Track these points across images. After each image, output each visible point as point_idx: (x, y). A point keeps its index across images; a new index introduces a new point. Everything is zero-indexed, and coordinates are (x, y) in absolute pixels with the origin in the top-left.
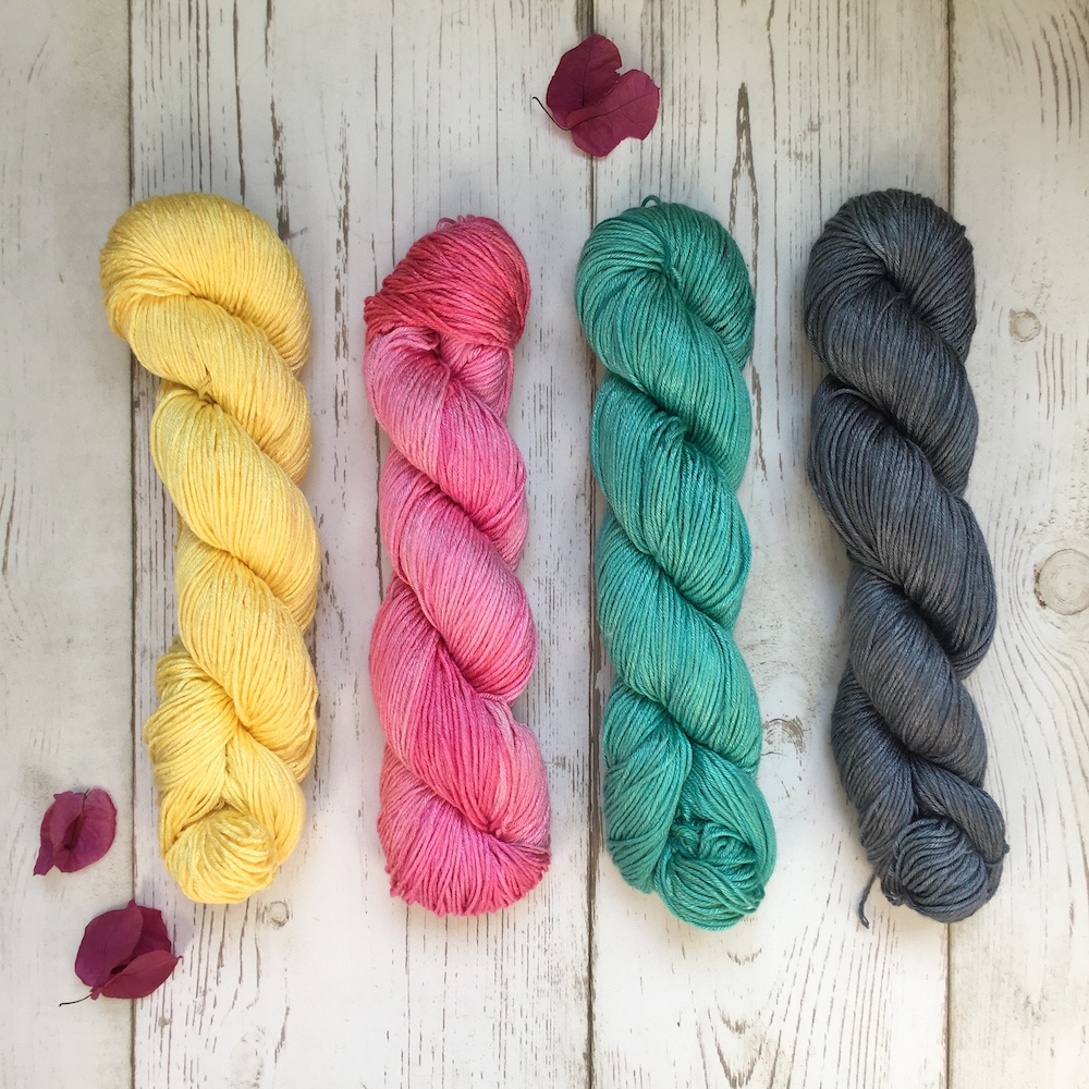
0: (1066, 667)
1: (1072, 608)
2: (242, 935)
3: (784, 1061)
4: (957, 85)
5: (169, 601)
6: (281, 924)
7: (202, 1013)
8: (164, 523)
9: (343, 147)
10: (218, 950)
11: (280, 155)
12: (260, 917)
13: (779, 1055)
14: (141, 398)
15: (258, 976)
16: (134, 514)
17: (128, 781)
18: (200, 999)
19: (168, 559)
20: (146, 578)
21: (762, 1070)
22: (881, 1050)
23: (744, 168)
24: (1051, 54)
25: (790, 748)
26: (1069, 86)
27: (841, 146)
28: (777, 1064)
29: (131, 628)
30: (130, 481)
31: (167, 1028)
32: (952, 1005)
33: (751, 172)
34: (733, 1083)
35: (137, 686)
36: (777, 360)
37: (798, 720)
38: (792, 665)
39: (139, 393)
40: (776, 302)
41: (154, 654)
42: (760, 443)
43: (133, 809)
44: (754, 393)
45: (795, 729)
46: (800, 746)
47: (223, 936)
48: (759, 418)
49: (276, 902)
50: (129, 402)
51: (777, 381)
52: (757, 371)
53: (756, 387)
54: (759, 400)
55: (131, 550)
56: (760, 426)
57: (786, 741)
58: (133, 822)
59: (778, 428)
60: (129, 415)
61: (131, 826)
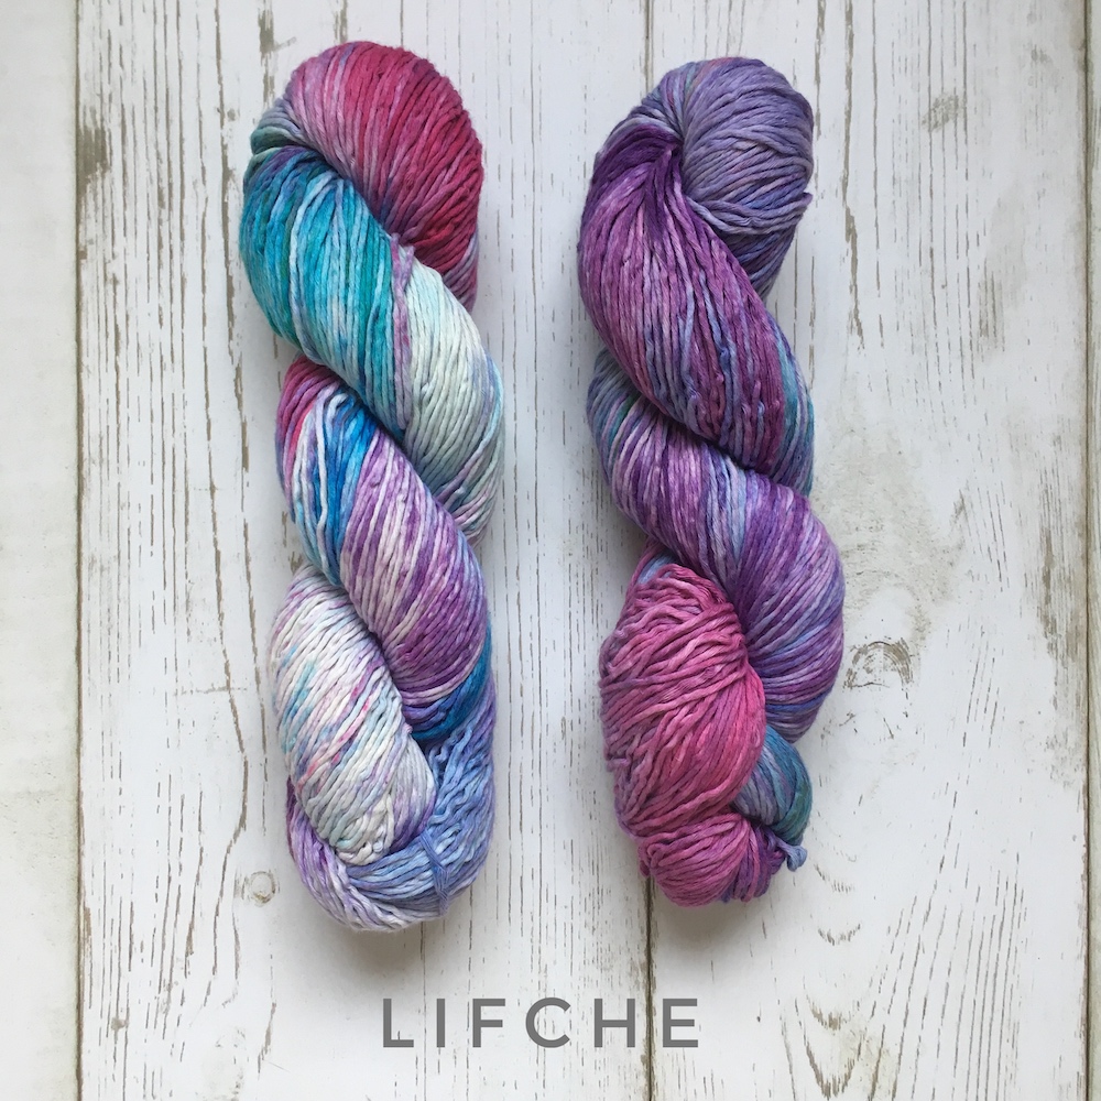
2: (217, 914)
3: (888, 1063)
5: (123, 500)
6: (265, 900)
7: (166, 1012)
8: (118, 403)
10: (187, 934)
12: (239, 890)
13: (883, 1055)
14: (89, 247)
15: (237, 966)
16: (79, 392)
17: (73, 726)
18: (164, 995)
19: (123, 448)
20: (95, 470)
21: (861, 1074)
22: (1007, 1046)
25: (893, 677)
28: (880, 1066)
29: (75, 532)
30: (74, 351)
31: (121, 1032)
32: (1093, 988)
34: (827, 1092)
35: (83, 605)
36: (876, 200)
37: (904, 643)
38: (896, 576)
39: (86, 241)
40: (875, 127)
41: (106, 566)
42: (856, 302)
43: (79, 758)
44: (847, 240)
45: (899, 653)
46: (906, 674)
47: (193, 916)
48: (854, 271)
49: (259, 873)
50: (74, 252)
51: (877, 225)
52: (852, 214)
53: (851, 233)
54: (854, 248)
55: (76, 437)
56: (855, 280)
57: (889, 670)
58: (79, 775)
59: (879, 283)
60: (74, 269)
61: (76, 780)
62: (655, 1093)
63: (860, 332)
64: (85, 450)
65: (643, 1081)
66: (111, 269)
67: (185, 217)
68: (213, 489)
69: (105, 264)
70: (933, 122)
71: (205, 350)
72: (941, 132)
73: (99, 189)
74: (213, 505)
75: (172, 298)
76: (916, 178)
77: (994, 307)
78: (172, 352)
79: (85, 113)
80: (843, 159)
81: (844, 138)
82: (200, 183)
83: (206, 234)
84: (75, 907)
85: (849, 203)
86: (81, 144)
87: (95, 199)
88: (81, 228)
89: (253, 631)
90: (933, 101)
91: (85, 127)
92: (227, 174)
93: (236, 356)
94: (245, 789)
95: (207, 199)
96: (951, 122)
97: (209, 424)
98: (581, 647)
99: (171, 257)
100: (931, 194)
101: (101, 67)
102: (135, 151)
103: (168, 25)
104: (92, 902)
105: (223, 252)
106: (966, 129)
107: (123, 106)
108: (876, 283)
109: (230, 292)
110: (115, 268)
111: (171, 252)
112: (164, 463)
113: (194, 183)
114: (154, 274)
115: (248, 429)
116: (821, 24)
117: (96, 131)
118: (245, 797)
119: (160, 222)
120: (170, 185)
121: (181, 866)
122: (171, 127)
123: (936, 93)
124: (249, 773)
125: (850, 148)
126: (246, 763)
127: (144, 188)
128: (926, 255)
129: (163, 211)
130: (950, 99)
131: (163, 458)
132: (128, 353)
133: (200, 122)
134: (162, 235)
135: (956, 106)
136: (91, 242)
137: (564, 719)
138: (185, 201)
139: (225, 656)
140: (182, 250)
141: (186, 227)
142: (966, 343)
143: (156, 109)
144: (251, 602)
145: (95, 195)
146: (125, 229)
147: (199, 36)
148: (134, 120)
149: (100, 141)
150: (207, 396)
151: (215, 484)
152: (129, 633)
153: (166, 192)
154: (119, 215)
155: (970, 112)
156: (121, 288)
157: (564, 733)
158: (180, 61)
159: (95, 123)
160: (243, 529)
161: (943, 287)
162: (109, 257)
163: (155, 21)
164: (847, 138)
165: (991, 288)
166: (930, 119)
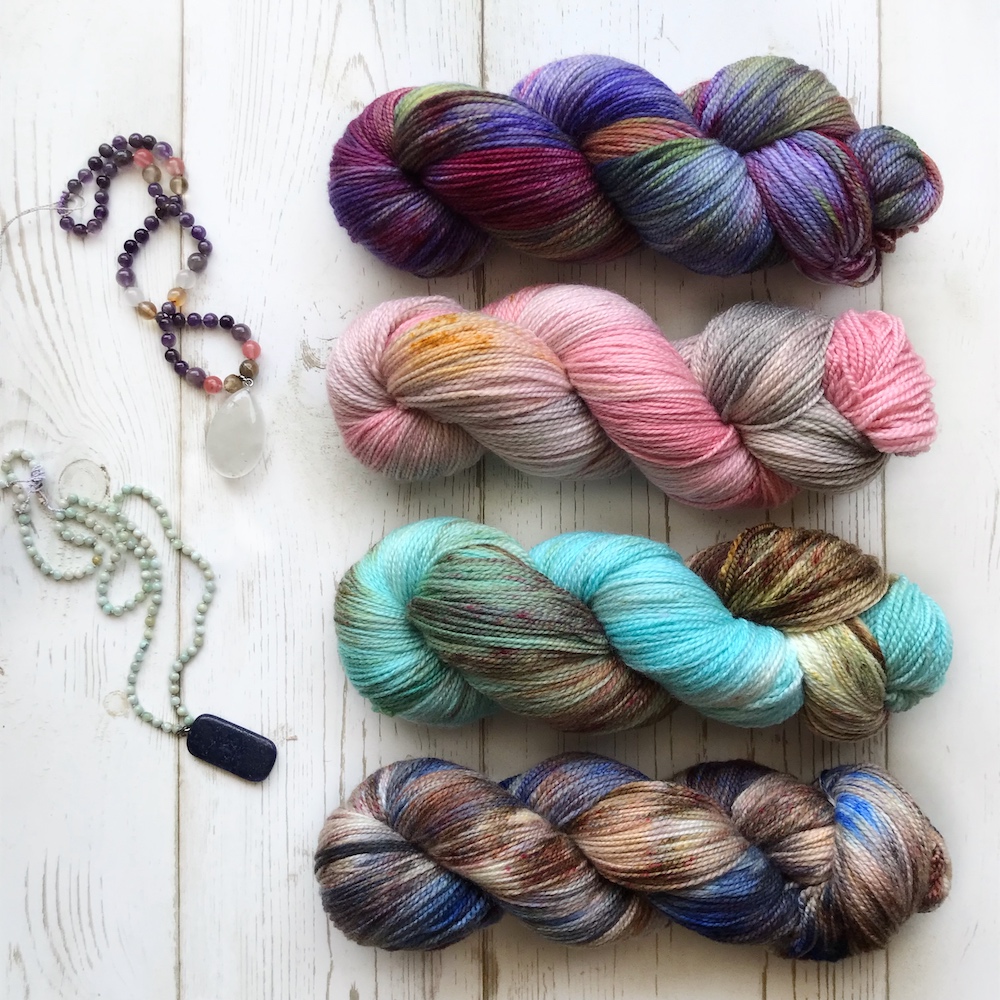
0: (85, 416)
1: (80, 465)
3: (318, 79)
4: (173, 910)
13: (322, 84)
21: (337, 70)
22: (237, 91)
24: (94, 936)
25: (314, 344)
26: (79, 909)
27: (270, 861)
28: (324, 76)
31: (851, 95)
32: (179, 131)
34: (361, 58)
45: (310, 362)
46: (305, 347)
55: (886, 511)
62: (480, 56)
64: (880, 501)
65: (487, 64)
70: (285, 730)
80: (347, 704)
128: (290, 637)
164: (344, 720)
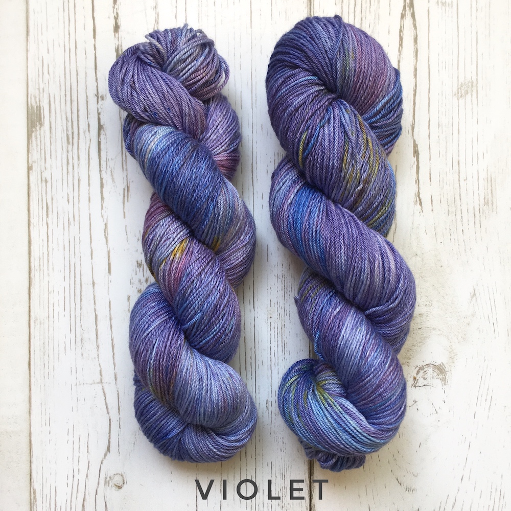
2: (96, 494)
5: (51, 289)
6: (120, 487)
8: (48, 241)
9: (155, 7)
10: (82, 503)
11: (117, 14)
12: (107, 483)
14: (33, 164)
16: (29, 236)
17: (27, 399)
19: (50, 263)
20: (37, 274)
23: (408, 13)
29: (28, 305)
30: (27, 216)
33: (413, 15)
35: (32, 341)
36: (429, 135)
37: (443, 365)
38: (440, 330)
39: (32, 162)
40: (429, 98)
41: (42, 322)
42: (419, 188)
43: (30, 416)
44: (414, 157)
47: (85, 495)
48: (418, 172)
49: (117, 474)
50: (27, 167)
51: (430, 149)
52: (417, 143)
53: (416, 153)
54: (418, 161)
56: (418, 177)
57: (435, 378)
58: (30, 424)
59: (430, 178)
60: (27, 175)
61: (29, 426)
63: (421, 204)
66: (44, 175)
67: (80, 149)
68: (94, 284)
69: (41, 173)
71: (90, 215)
72: (464, 100)
73: (38, 136)
74: (94, 292)
75: (73, 189)
76: (451, 123)
77: (492, 191)
78: (74, 216)
79: (31, 98)
81: (412, 103)
82: (87, 131)
83: (90, 157)
84: (29, 488)
85: (415, 138)
86: (29, 113)
87: (36, 141)
88: (30, 155)
89: (113, 354)
90: (460, 84)
91: (31, 105)
92: (100, 127)
93: (105, 217)
94: (110, 433)
95: (90, 140)
96: (469, 94)
97: (92, 251)
98: (276, 364)
99: (73, 169)
100: (459, 132)
101: (39, 74)
102: (55, 117)
103: (71, 53)
104: (37, 486)
105: (99, 166)
106: (477, 98)
107: (49, 94)
108: (429, 177)
109: (102, 186)
110: (46, 175)
111: (73, 166)
112: (70, 271)
113: (84, 132)
114: (65, 178)
115: (111, 254)
116: (401, 45)
117: (37, 107)
118: (109, 436)
119: (68, 152)
120: (73, 133)
121: (79, 470)
122: (73, 104)
123: (461, 80)
124: (112, 425)
125: (416, 109)
126: (110, 420)
127: (60, 135)
129: (69, 146)
130: (469, 82)
131: (70, 269)
132: (53, 217)
133: (87, 102)
134: (69, 157)
135: (472, 86)
136: (35, 162)
137: (267, 401)
138: (80, 141)
139: (100, 366)
140: (78, 165)
141: (80, 153)
142: (477, 210)
143: (66, 95)
144: (112, 340)
145: (36, 139)
146: (51, 155)
147: (86, 59)
148: (55, 101)
149: (38, 112)
150: (91, 237)
151: (95, 281)
152: (54, 355)
153: (70, 137)
154: (48, 149)
155: (480, 89)
156: (49, 184)
157: (267, 408)
158: (77, 71)
159: (36, 102)
160: (109, 304)
161: (465, 180)
162: (43, 169)
163: (65, 51)
165: (490, 181)
166: (458, 93)
